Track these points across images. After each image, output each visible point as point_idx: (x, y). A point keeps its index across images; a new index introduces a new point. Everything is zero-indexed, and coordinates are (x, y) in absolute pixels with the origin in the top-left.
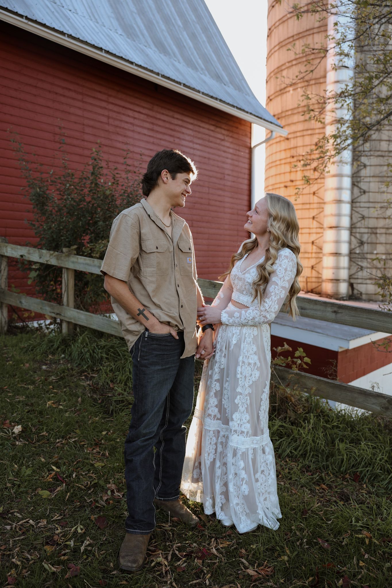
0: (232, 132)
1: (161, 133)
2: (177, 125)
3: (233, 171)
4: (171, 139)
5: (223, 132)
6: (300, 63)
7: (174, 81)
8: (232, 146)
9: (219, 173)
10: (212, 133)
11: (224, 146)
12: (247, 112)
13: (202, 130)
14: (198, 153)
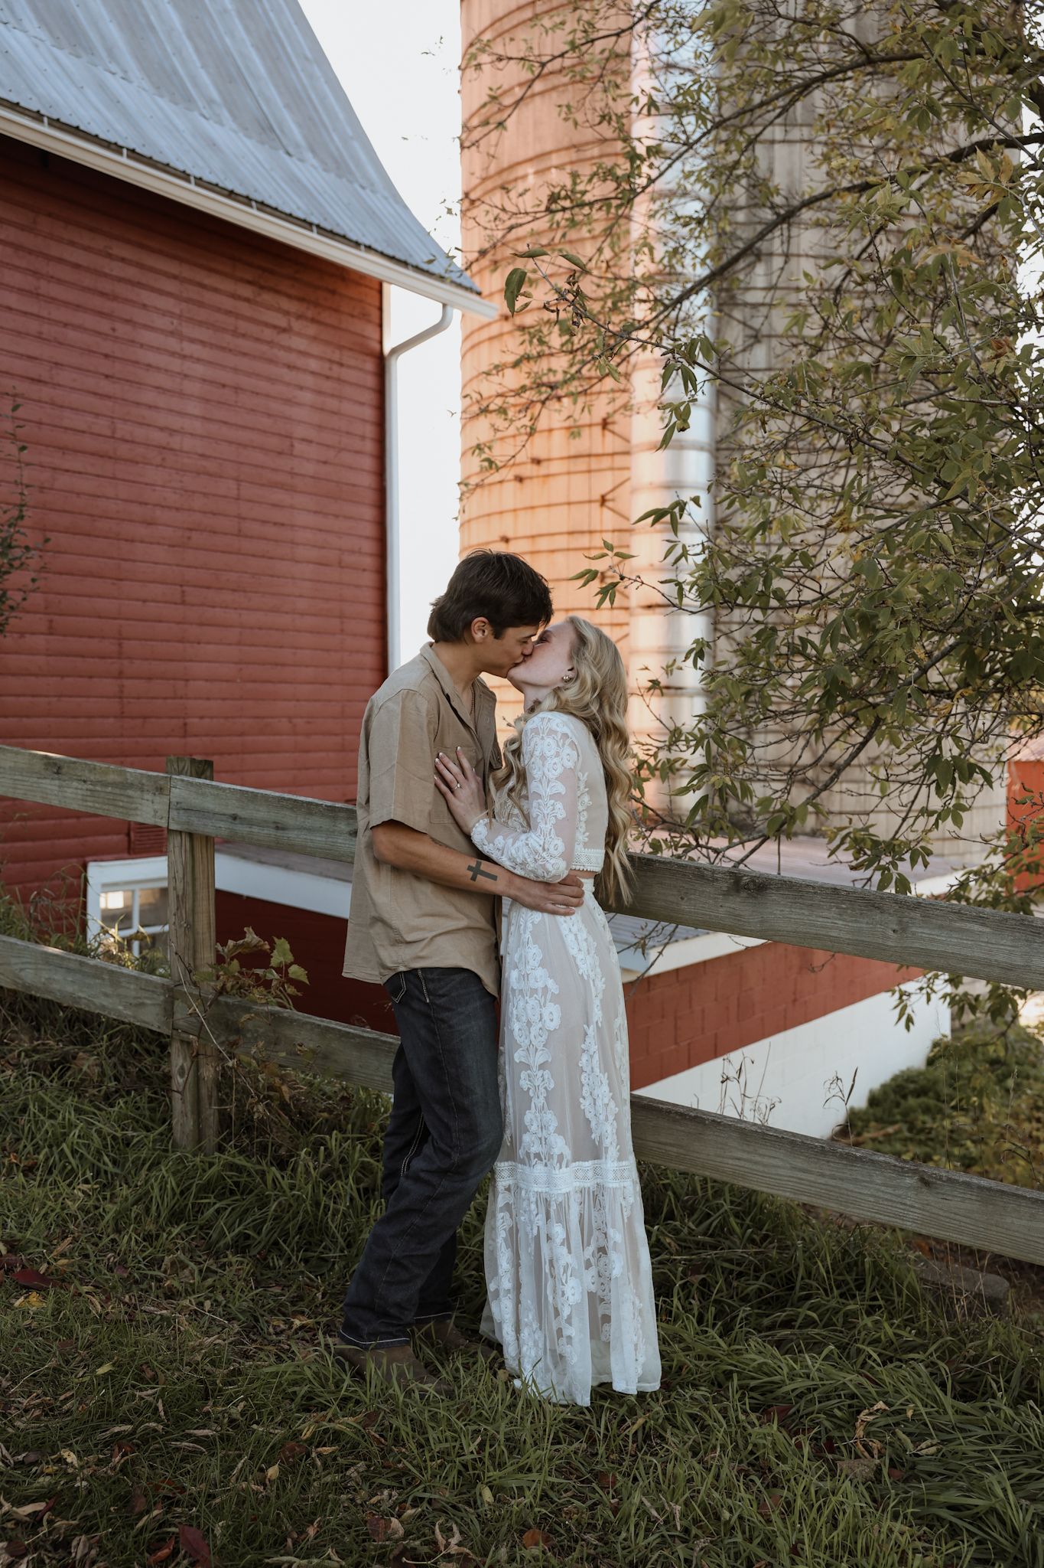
0: (316, 304)
1: (66, 304)
2: (121, 280)
3: (320, 427)
4: (104, 326)
5: (285, 304)
6: (554, 88)
7: (95, 139)
8: (316, 349)
9: (273, 434)
10: (244, 308)
11: (289, 349)
12: (357, 245)
13: (209, 297)
14: (199, 370)
